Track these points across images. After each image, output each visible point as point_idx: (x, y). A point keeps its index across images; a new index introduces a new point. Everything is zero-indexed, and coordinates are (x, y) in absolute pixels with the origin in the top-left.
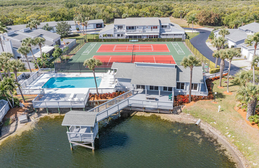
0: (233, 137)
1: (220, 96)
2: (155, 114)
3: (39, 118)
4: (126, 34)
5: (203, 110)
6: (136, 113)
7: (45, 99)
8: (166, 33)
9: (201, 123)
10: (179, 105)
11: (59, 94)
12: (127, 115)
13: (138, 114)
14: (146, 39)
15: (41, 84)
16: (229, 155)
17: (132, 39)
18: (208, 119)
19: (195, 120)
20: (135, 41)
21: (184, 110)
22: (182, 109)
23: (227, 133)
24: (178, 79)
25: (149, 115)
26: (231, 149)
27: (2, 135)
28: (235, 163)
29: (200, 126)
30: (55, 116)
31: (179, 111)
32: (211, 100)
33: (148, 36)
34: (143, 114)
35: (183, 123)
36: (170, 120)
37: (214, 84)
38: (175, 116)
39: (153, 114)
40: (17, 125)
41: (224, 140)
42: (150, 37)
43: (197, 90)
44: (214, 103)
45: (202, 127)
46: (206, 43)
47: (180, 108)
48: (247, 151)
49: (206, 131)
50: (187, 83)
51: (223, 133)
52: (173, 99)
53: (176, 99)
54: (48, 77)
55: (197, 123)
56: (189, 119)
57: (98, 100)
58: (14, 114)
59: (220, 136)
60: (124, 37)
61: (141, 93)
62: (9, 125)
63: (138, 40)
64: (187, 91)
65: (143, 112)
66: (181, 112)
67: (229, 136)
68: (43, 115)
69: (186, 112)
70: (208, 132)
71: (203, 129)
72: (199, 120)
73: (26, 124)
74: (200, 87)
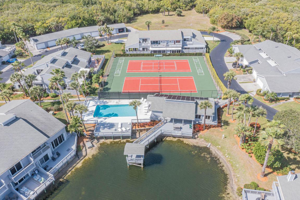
0: (230, 157)
1: (227, 123)
2: (180, 138)
3: (99, 144)
4: (151, 49)
5: (212, 136)
6: (167, 138)
7: (101, 129)
8: (188, 46)
9: (211, 146)
10: (196, 133)
11: (109, 123)
12: (160, 140)
13: (168, 139)
14: (170, 54)
15: (91, 112)
16: (225, 169)
17: (157, 54)
18: (215, 143)
19: (207, 144)
20: (159, 56)
21: (200, 136)
22: (199, 135)
23: (226, 155)
24: (196, 112)
25: (175, 139)
26: (227, 166)
27: (79, 158)
28: (228, 174)
29: (210, 149)
30: (110, 142)
31: (196, 136)
32: (219, 128)
33: (172, 51)
34: (171, 139)
35: (199, 146)
36: (190, 143)
37: (224, 111)
38: (193, 140)
39: (178, 138)
40: (86, 150)
41: (224, 159)
42: (173, 52)
43: (210, 120)
44: (221, 130)
45: (211, 150)
46: (224, 59)
47: (197, 134)
48: (236, 167)
49: (214, 152)
50: (203, 116)
51: (224, 154)
52: (192, 127)
53: (194, 128)
54: (94, 105)
55: (208, 146)
56: (203, 143)
57: (139, 128)
58: (82, 142)
59: (222, 156)
60: (149, 52)
61: (169, 122)
62: (81, 151)
63: (162, 55)
64: (202, 121)
65: (171, 137)
66: (198, 137)
67: (227, 156)
68: (102, 141)
69: (201, 138)
70: (214, 153)
71: (211, 151)
72: (210, 144)
73: (92, 149)
74: (212, 118)
